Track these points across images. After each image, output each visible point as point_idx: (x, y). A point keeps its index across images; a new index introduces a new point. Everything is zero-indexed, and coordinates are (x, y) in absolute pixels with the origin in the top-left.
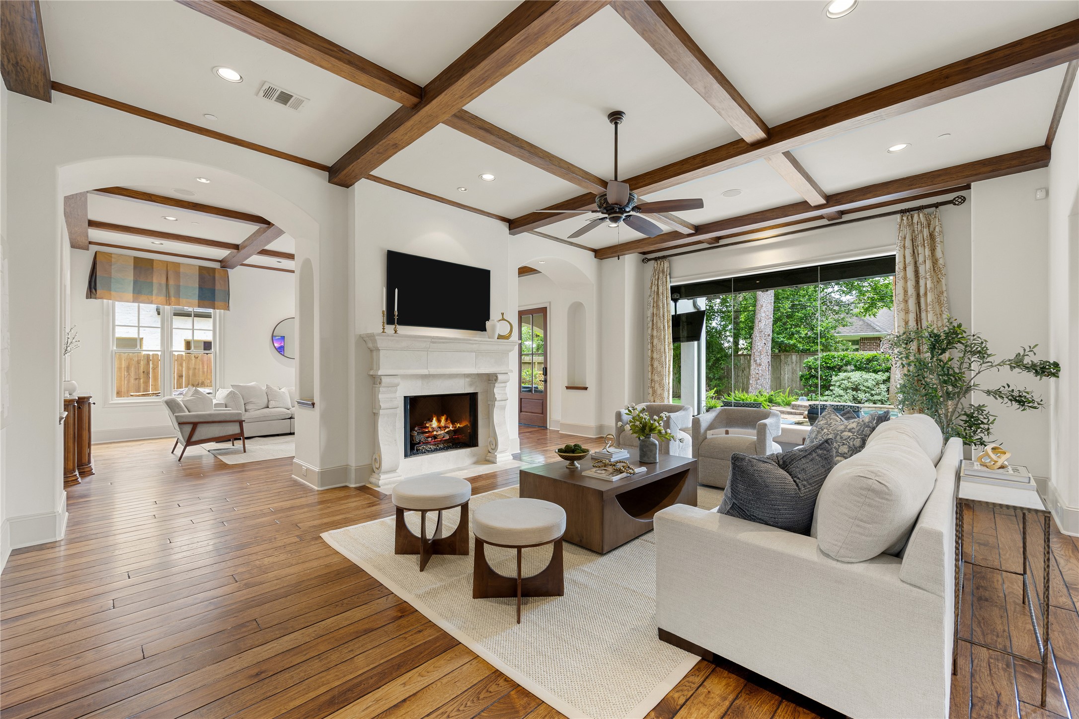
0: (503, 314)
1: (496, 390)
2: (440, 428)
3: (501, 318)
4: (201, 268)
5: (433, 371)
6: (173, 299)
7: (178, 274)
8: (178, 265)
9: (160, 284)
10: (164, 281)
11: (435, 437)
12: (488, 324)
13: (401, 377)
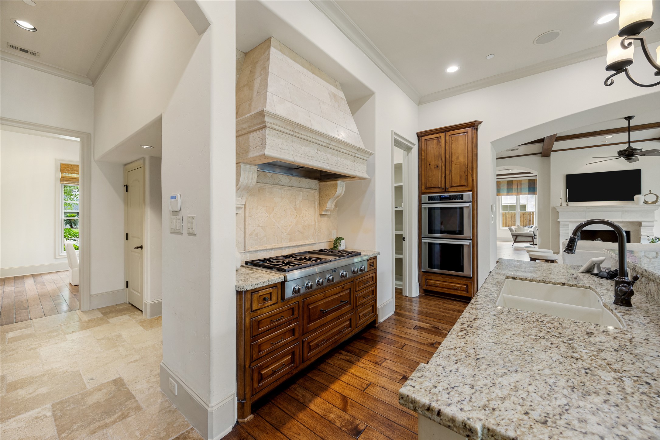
0: (650, 191)
1: (642, 230)
3: (649, 192)
4: (529, 180)
6: (519, 193)
7: (521, 184)
8: (521, 181)
9: (515, 188)
10: (516, 188)
12: (636, 197)
13: (570, 222)
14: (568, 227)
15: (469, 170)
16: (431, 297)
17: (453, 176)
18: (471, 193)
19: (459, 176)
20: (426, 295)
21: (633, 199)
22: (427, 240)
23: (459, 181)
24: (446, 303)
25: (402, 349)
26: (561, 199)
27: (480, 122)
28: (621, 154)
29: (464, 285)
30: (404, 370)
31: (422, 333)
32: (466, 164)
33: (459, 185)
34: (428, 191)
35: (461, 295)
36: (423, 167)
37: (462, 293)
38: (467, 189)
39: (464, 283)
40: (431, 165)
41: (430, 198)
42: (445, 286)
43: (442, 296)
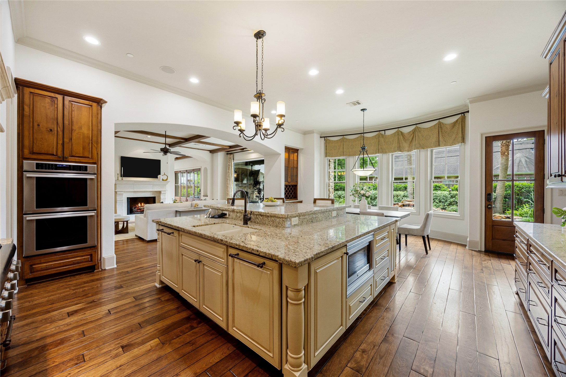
0: (165, 173)
1: (161, 196)
2: (141, 206)
5: (135, 190)
11: (140, 209)
12: (159, 176)
13: (125, 192)
14: (123, 196)
15: (93, 143)
16: (41, 284)
17: (73, 145)
18: (96, 166)
19: (82, 147)
20: (28, 285)
21: (157, 178)
22: (33, 217)
23: (81, 152)
24: (69, 281)
25: (84, 336)
26: (118, 174)
27: (105, 102)
28: (162, 150)
29: (87, 255)
30: (114, 344)
31: (85, 314)
32: (91, 137)
33: (81, 155)
34: (34, 156)
35: (84, 266)
36: (26, 125)
37: (84, 265)
38: (91, 161)
39: (87, 254)
40: (41, 126)
41: (38, 166)
42: (62, 265)
43: (55, 278)
